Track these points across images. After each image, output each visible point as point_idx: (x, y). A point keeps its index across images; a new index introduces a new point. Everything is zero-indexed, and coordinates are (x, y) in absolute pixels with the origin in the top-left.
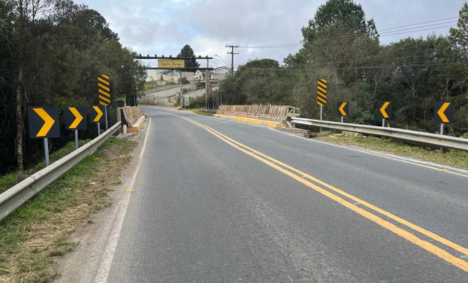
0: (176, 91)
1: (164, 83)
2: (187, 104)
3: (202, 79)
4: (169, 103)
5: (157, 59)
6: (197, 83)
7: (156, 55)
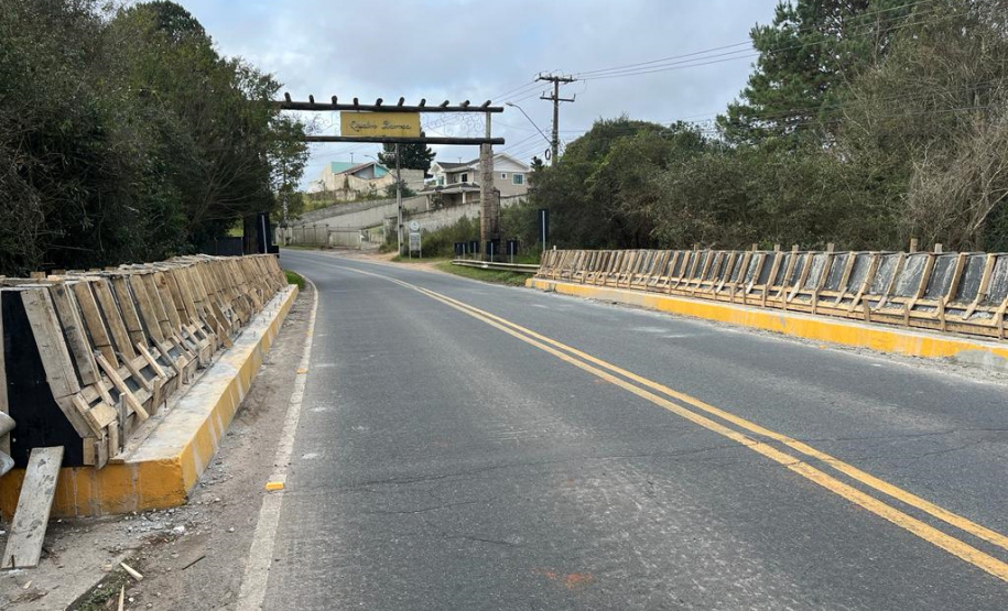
0: (382, 213)
1: (351, 197)
2: (415, 246)
3: (445, 184)
4: (364, 243)
5: (338, 113)
6: (433, 195)
7: (334, 99)
